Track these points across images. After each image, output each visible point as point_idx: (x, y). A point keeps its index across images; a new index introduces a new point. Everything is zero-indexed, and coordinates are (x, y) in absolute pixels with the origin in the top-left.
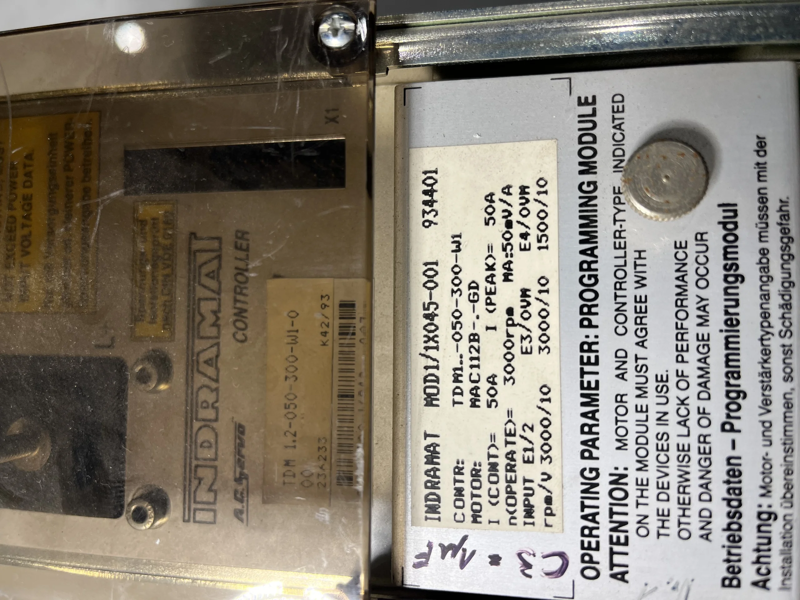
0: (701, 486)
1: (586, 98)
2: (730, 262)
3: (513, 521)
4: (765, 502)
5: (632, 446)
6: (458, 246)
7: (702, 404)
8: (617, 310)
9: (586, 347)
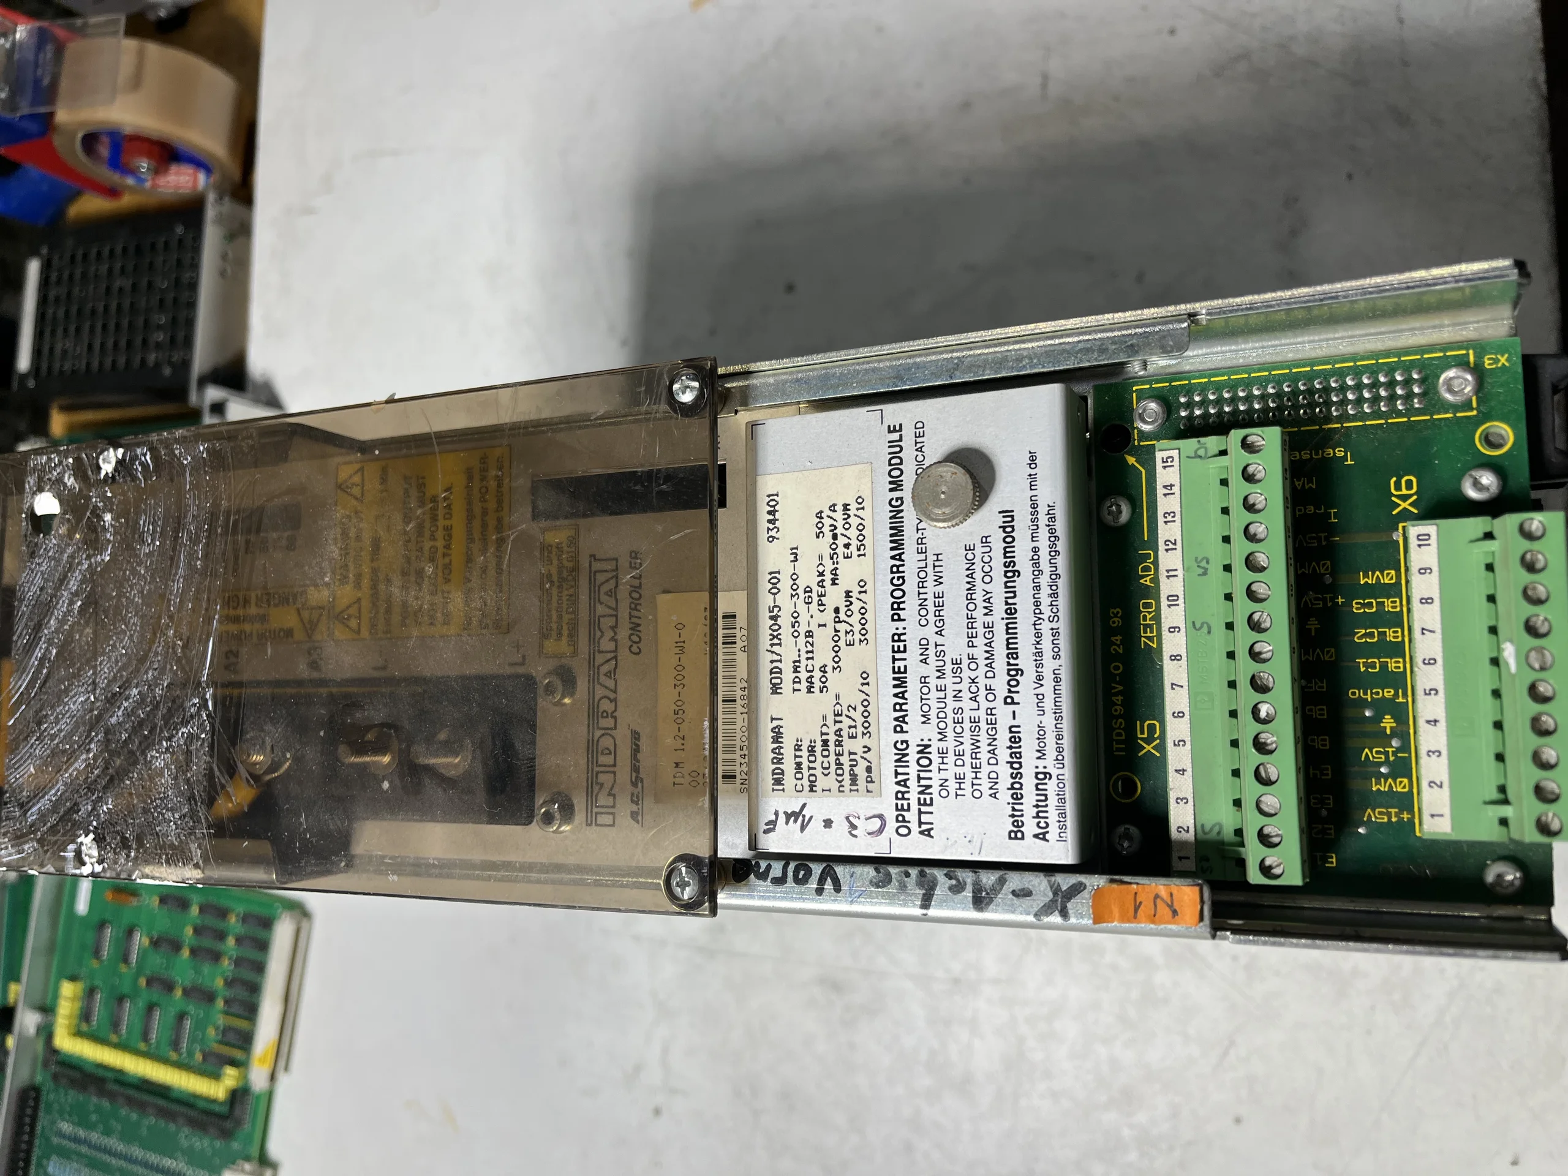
0: (989, 752)
1: (895, 426)
2: (1008, 560)
3: (841, 789)
4: (1041, 763)
5: (934, 721)
6: (796, 557)
7: (989, 682)
8: (920, 605)
9: (896, 638)
